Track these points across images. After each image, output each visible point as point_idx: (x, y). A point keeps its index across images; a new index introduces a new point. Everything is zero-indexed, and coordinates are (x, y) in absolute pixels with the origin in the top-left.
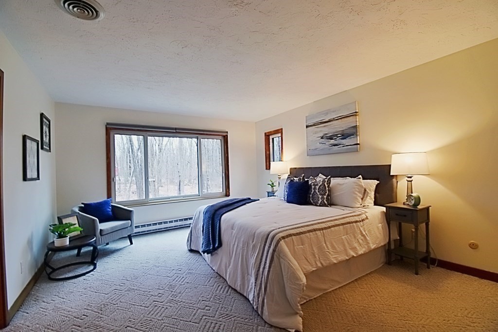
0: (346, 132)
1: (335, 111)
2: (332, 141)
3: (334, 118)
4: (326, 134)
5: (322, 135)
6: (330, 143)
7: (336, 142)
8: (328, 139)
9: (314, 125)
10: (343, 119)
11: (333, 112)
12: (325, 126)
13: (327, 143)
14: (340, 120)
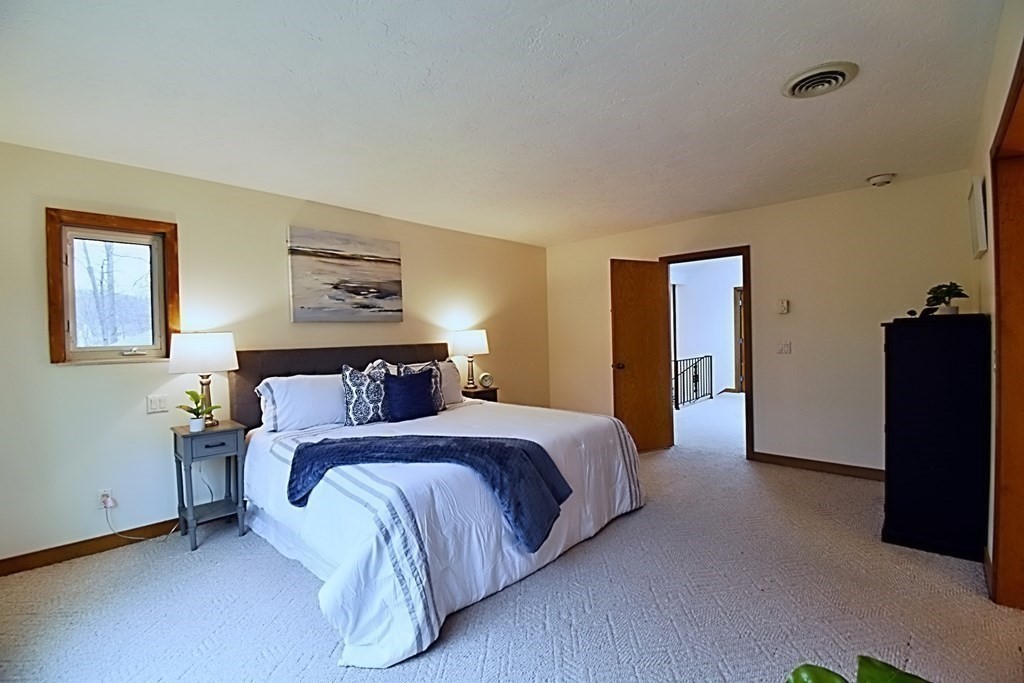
0: (384, 287)
1: (365, 244)
2: (358, 297)
3: (362, 256)
4: (346, 282)
5: (335, 280)
6: (357, 301)
7: (366, 302)
8: (350, 292)
9: (315, 254)
10: (379, 264)
11: (361, 243)
12: (343, 265)
13: (347, 301)
14: (373, 263)
